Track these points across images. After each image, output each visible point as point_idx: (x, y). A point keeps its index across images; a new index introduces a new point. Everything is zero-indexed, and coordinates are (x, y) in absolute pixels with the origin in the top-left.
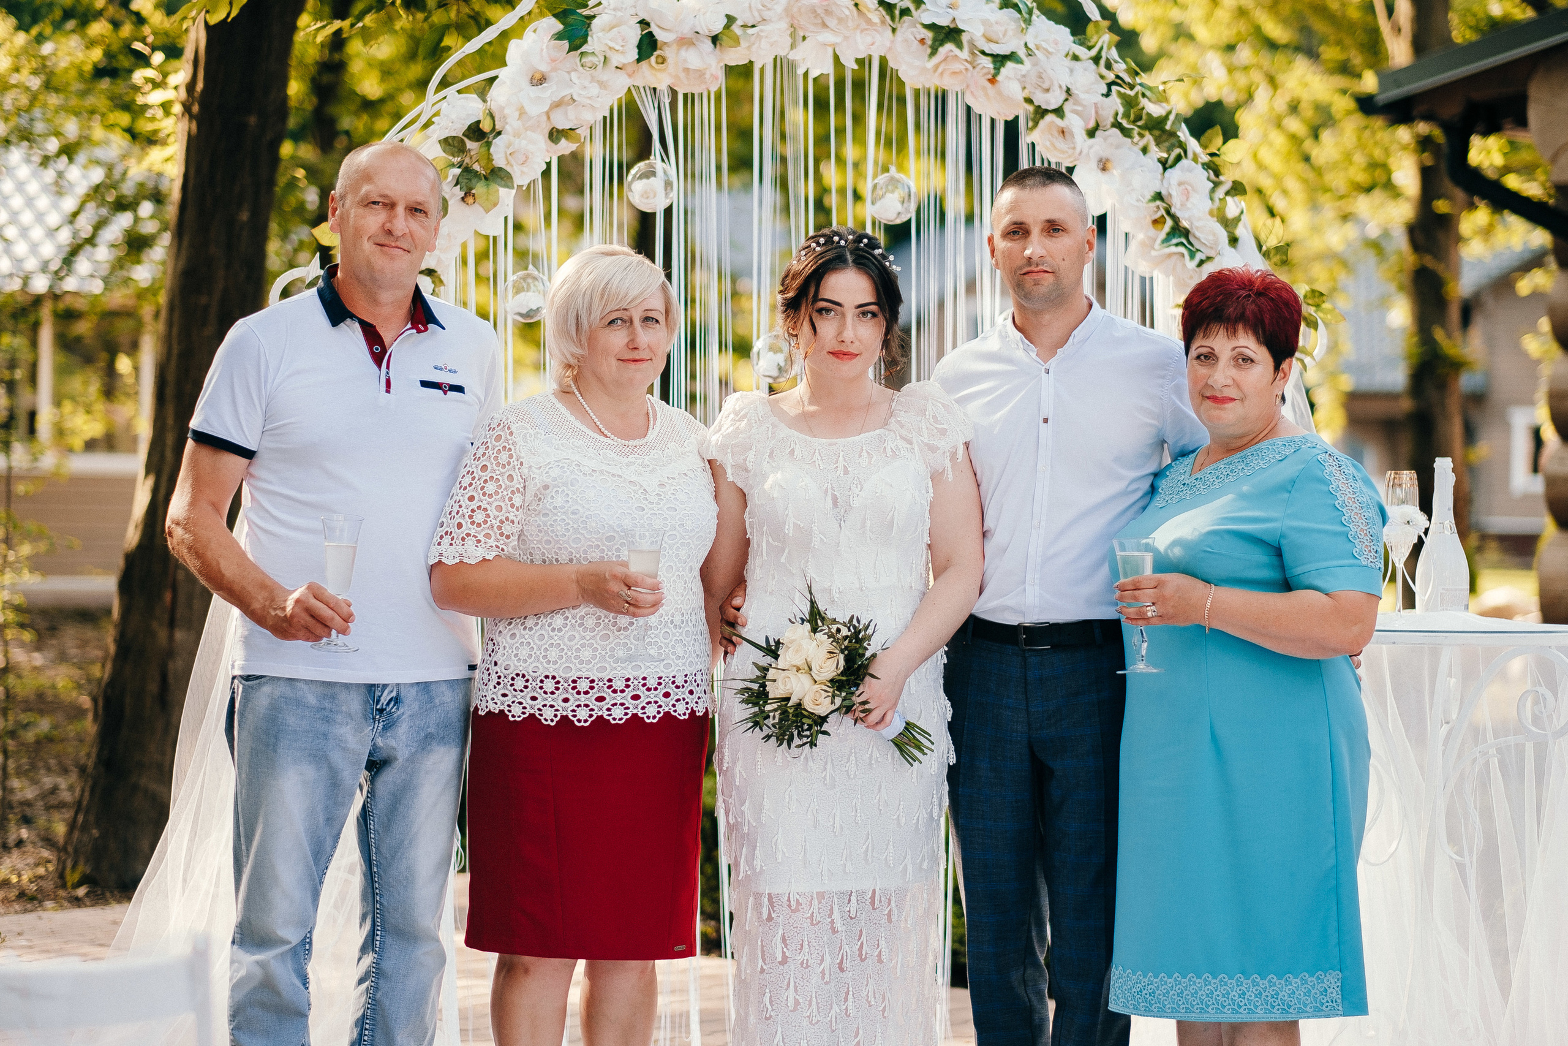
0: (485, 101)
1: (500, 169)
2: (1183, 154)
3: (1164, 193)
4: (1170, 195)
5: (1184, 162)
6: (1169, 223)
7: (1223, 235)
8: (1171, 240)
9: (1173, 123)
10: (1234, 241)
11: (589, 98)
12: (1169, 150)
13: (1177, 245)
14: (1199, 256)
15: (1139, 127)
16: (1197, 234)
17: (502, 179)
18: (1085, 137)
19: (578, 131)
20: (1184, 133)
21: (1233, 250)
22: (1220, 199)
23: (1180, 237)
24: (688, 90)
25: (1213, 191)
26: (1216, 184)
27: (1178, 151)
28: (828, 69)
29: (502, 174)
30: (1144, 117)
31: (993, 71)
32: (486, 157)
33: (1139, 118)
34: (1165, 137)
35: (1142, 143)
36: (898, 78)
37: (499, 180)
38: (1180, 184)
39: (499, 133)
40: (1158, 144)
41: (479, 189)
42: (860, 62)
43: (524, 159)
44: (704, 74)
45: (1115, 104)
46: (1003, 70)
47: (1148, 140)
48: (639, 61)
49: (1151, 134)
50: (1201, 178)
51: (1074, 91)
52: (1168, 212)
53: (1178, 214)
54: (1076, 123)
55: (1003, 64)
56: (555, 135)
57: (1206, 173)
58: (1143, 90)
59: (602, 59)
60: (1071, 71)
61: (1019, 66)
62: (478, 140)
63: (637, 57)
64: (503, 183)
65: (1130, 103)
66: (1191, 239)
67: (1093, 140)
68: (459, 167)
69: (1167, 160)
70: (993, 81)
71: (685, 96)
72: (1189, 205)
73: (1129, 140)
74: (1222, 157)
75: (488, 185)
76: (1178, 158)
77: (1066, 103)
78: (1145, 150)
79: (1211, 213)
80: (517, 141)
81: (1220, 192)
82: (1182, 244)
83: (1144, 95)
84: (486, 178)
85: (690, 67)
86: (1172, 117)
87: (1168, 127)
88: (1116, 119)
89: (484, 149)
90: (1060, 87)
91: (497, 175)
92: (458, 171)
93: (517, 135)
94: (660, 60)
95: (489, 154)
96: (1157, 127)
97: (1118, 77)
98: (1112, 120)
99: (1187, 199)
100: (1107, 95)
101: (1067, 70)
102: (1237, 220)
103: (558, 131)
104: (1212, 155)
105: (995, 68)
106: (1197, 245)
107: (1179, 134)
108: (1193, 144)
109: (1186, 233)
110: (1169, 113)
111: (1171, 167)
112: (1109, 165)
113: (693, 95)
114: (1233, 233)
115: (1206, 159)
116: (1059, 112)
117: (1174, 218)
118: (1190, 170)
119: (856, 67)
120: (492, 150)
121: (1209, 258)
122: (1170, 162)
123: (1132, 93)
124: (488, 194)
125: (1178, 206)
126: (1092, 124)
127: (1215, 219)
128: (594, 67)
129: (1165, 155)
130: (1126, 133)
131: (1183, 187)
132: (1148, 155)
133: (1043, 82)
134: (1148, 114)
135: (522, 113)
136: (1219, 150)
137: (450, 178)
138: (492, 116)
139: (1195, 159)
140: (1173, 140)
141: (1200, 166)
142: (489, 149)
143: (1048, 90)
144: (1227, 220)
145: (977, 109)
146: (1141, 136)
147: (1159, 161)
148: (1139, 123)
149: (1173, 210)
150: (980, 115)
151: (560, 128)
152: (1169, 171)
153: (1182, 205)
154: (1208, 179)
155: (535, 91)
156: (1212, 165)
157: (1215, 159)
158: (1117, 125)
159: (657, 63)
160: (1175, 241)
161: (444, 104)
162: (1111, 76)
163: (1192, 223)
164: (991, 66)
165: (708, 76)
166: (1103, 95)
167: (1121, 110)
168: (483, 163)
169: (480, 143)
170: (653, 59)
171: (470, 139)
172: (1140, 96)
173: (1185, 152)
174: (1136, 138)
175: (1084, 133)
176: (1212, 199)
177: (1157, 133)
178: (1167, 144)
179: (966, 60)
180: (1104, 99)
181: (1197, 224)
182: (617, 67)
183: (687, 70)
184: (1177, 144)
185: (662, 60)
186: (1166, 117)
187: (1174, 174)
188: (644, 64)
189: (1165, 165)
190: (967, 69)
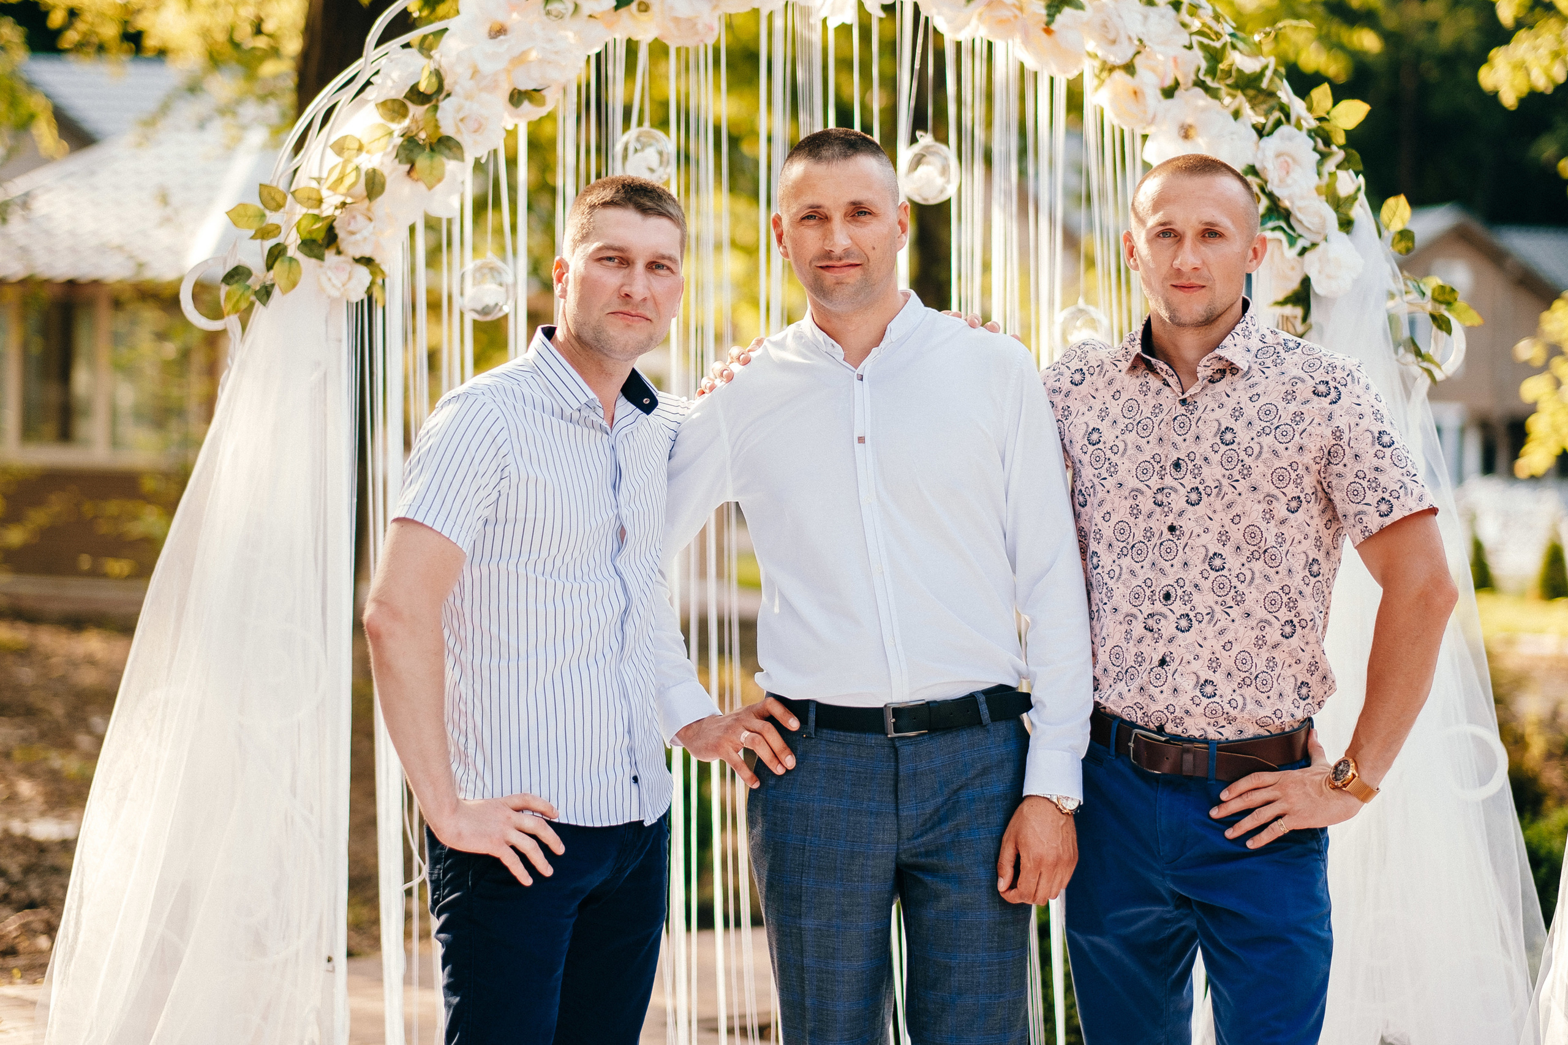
0: (430, 57)
1: (449, 138)
2: (1283, 118)
3: (1258, 166)
4: (1265, 168)
5: (1284, 129)
6: (1264, 202)
7: (1332, 217)
8: (1266, 223)
9: (1271, 80)
10: (1346, 224)
11: (556, 53)
12: (1267, 113)
13: (1273, 229)
14: (1301, 243)
15: (1229, 86)
16: (1300, 216)
17: (450, 149)
18: (1161, 97)
19: (544, 93)
20: (1285, 93)
21: (1343, 235)
22: (1330, 174)
23: (1278, 219)
24: (680, 43)
25: (1320, 163)
26: (1324, 156)
27: (1277, 114)
28: (850, 16)
29: (451, 144)
30: (1234, 73)
31: (1045, 19)
32: (432, 124)
33: (1228, 73)
34: (1261, 98)
35: (1233, 108)
36: (935, 29)
37: (447, 152)
38: (1278, 155)
39: (448, 95)
40: (1253, 108)
41: (422, 161)
42: (889, 9)
43: (476, 126)
44: (695, 25)
45: (1198, 59)
46: (1059, 18)
47: (1240, 105)
48: (617, 8)
49: (1245, 95)
50: (1304, 148)
51: (1146, 42)
52: (1263, 190)
53: (1277, 192)
54: (1149, 80)
55: (1059, 11)
56: (517, 97)
57: (1312, 143)
58: (1234, 40)
59: (571, 7)
60: (1146, 18)
61: (1079, 12)
62: (423, 103)
63: (614, 3)
64: (451, 154)
65: (1214, 57)
66: (1293, 222)
67: (1170, 101)
68: (402, 136)
69: (1264, 126)
70: (1048, 31)
71: (678, 50)
72: (1289, 181)
73: (1217, 102)
74: (1333, 122)
75: (432, 157)
76: (1278, 124)
77: (1138, 57)
78: (1236, 115)
79: (1318, 189)
80: (467, 104)
81: (1330, 165)
82: (1281, 229)
83: (1234, 47)
84: (432, 150)
85: (679, 14)
86: (1269, 73)
87: (1264, 84)
88: (1197, 76)
89: (430, 114)
90: (1130, 38)
91: (444, 145)
92: (399, 141)
93: (469, 97)
94: (643, 7)
95: (437, 120)
96: (1248, 84)
97: (1204, 24)
98: (1193, 77)
99: (1288, 173)
100: (1190, 47)
101: (1140, 17)
102: (1353, 199)
103: (520, 92)
104: (1321, 119)
105: (1049, 15)
106: (1299, 229)
107: (1279, 94)
108: (1298, 106)
109: (1286, 215)
110: (1266, 67)
111: (1270, 134)
112: (1192, 132)
113: (687, 49)
114: (1347, 215)
115: (1314, 124)
116: (1129, 68)
117: (1270, 196)
118: (1290, 138)
119: (883, 15)
120: (439, 115)
121: (1314, 245)
122: (1268, 129)
123: (1218, 45)
124: (432, 168)
125: (1276, 181)
126: (1169, 82)
127: (1323, 198)
128: (560, 16)
129: (1262, 120)
130: (1212, 93)
131: (1282, 159)
132: (1239, 120)
133: (1107, 32)
134: (1239, 71)
135: (475, 73)
136: (1328, 113)
137: (390, 148)
138: (438, 74)
139: (1299, 126)
140: (1272, 102)
141: (1304, 133)
142: (435, 115)
143: (1114, 42)
144: (1339, 199)
145: (1031, 64)
146: (1234, 97)
147: (1254, 127)
148: (1230, 81)
149: (1269, 187)
150: (1036, 74)
151: (522, 88)
152: (1265, 139)
153: (1281, 181)
154: (1315, 149)
155: (491, 46)
156: (1321, 132)
157: (1325, 125)
158: (1200, 84)
159: (640, 10)
160: (1271, 224)
161: (384, 61)
162: (1196, 25)
163: (1292, 203)
164: (1044, 12)
165: (700, 26)
166: (1185, 47)
167: (1204, 65)
168: (430, 130)
169: (427, 106)
170: (634, 6)
171: (413, 102)
172: (1229, 47)
173: (1288, 117)
174: (1227, 100)
175: (1159, 93)
176: (1319, 174)
177: (1251, 92)
178: (1265, 107)
179: (1014, 5)
180: (1186, 51)
181: (1299, 203)
182: (590, 16)
183: (677, 20)
184: (1277, 107)
185: (644, 8)
186: (1261, 75)
187: (1271, 143)
188: (623, 11)
189: (1261, 132)
190: (1016, 17)
